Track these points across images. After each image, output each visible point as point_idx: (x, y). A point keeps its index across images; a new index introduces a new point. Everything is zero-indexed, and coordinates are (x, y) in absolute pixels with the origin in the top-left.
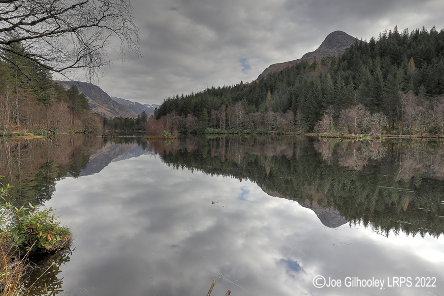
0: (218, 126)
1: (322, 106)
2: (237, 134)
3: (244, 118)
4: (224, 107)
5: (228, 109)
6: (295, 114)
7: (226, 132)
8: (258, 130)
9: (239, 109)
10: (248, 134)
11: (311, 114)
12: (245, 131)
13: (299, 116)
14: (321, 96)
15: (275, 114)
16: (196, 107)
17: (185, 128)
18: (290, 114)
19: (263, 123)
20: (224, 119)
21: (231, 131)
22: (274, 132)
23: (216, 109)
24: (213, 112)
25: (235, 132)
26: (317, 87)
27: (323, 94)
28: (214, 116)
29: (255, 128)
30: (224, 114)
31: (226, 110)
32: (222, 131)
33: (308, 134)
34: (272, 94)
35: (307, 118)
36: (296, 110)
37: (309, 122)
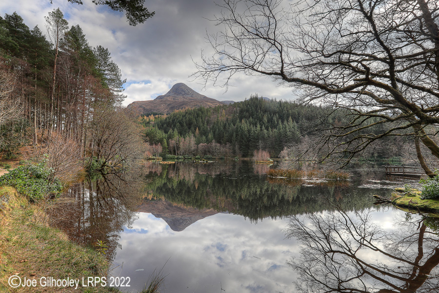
2: (191, 159)
3: (195, 147)
4: (177, 138)
8: (206, 156)
9: (191, 140)
11: (242, 145)
12: (197, 157)
19: (209, 151)
22: (218, 158)
24: (171, 142)
28: (171, 145)
32: (180, 157)
33: (242, 159)
34: (199, 130)
35: (240, 148)
36: (230, 142)
37: (242, 151)
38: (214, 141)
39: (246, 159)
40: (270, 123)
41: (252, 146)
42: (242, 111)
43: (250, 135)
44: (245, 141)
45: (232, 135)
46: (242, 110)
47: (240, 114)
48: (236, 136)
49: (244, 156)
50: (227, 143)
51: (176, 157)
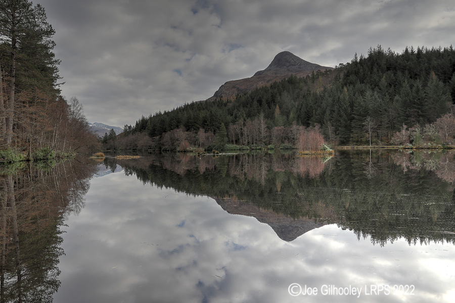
0: (237, 142)
1: (354, 119)
2: (260, 149)
3: (266, 132)
4: (241, 121)
7: (248, 148)
8: (283, 145)
9: (260, 123)
10: (273, 149)
11: (340, 126)
12: (269, 146)
13: (330, 129)
14: (349, 109)
21: (253, 146)
24: (231, 127)
25: (257, 148)
28: (231, 131)
29: (279, 143)
31: (244, 124)
32: (245, 147)
34: (280, 108)
35: (336, 131)
36: (321, 122)
37: (340, 136)
38: (295, 122)
39: (345, 148)
40: (393, 87)
41: (356, 128)
42: (347, 76)
43: (352, 110)
44: (345, 120)
45: (324, 112)
46: (348, 72)
47: (344, 79)
48: (331, 113)
49: (343, 143)
50: (315, 124)
51: (238, 147)
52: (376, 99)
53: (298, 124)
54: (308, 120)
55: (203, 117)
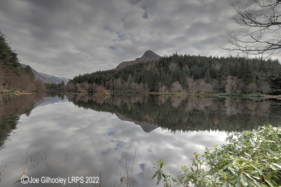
1: (156, 81)
2: (118, 92)
3: (121, 85)
4: (111, 80)
5: (113, 81)
6: (144, 84)
7: (113, 92)
8: (128, 91)
9: (119, 81)
12: (122, 91)
13: (146, 85)
14: (155, 77)
15: (135, 84)
16: (97, 79)
17: (92, 89)
18: (142, 84)
19: (130, 88)
20: (112, 85)
21: (115, 91)
22: (135, 92)
23: (108, 81)
24: (107, 82)
26: (153, 73)
27: (155, 76)
28: (107, 84)
29: (126, 90)
30: (112, 83)
31: (112, 81)
32: (111, 91)
33: (150, 93)
35: (149, 86)
36: (144, 83)
37: (150, 88)
39: (152, 93)
41: (156, 85)
44: (152, 82)
49: (151, 91)
52: (164, 74)
53: (135, 82)
54: (141, 81)
55: (97, 78)
